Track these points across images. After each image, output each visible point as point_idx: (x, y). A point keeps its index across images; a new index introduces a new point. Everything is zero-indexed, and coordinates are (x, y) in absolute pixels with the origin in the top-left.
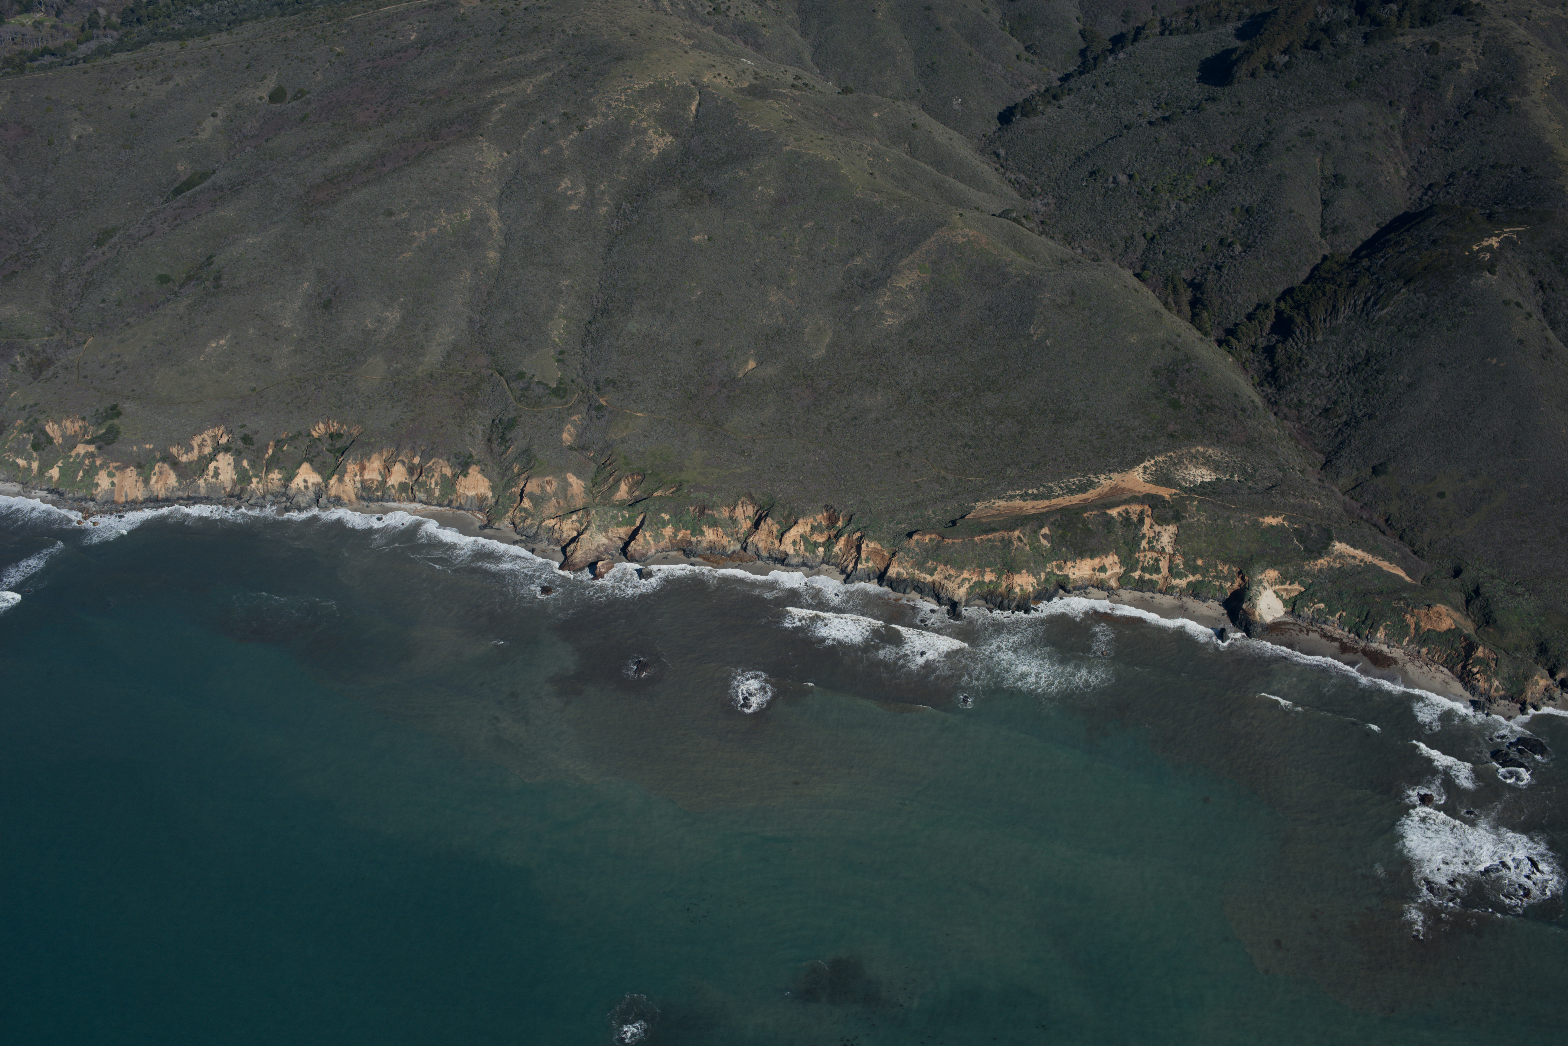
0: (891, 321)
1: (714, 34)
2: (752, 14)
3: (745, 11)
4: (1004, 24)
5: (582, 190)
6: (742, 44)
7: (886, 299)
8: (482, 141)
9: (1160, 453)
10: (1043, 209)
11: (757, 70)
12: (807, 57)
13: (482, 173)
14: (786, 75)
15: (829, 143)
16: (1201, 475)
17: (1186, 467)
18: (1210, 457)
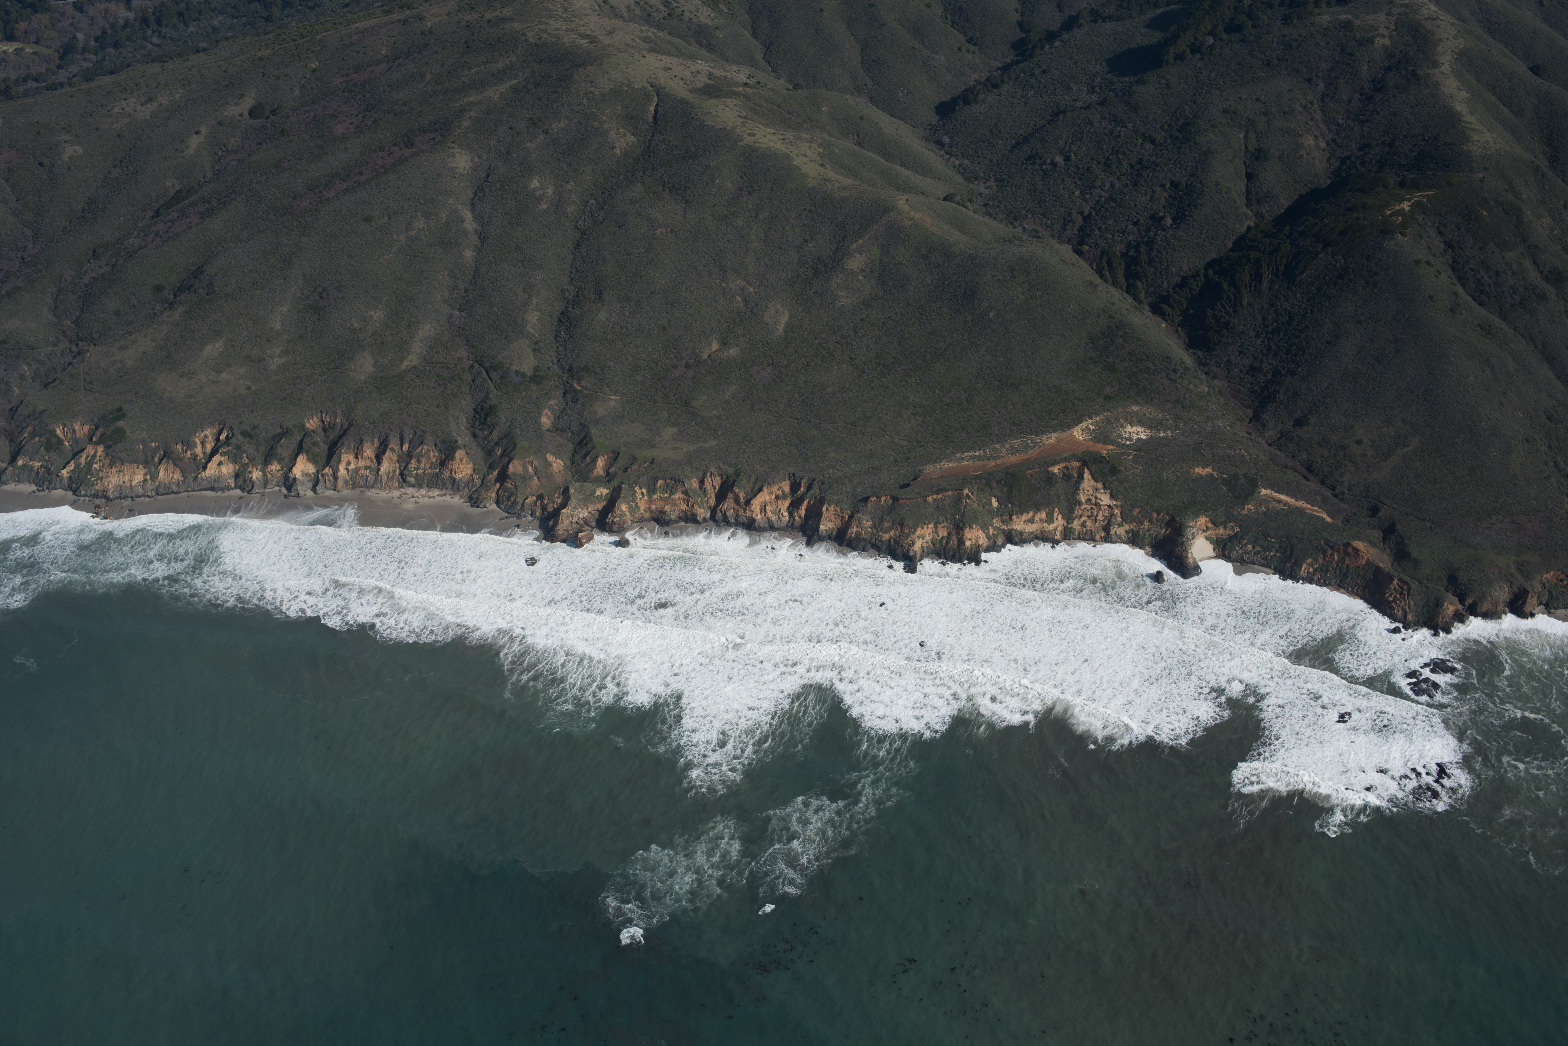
0: (844, 301)
1: (668, 37)
2: (705, 16)
3: (698, 14)
4: (947, 18)
5: (550, 190)
6: (697, 46)
7: (839, 281)
8: (453, 148)
9: (1097, 414)
10: (987, 191)
11: (710, 70)
12: (759, 56)
13: (455, 178)
14: (739, 74)
15: (781, 137)
16: (1136, 433)
17: (1122, 426)
18: (1145, 415)
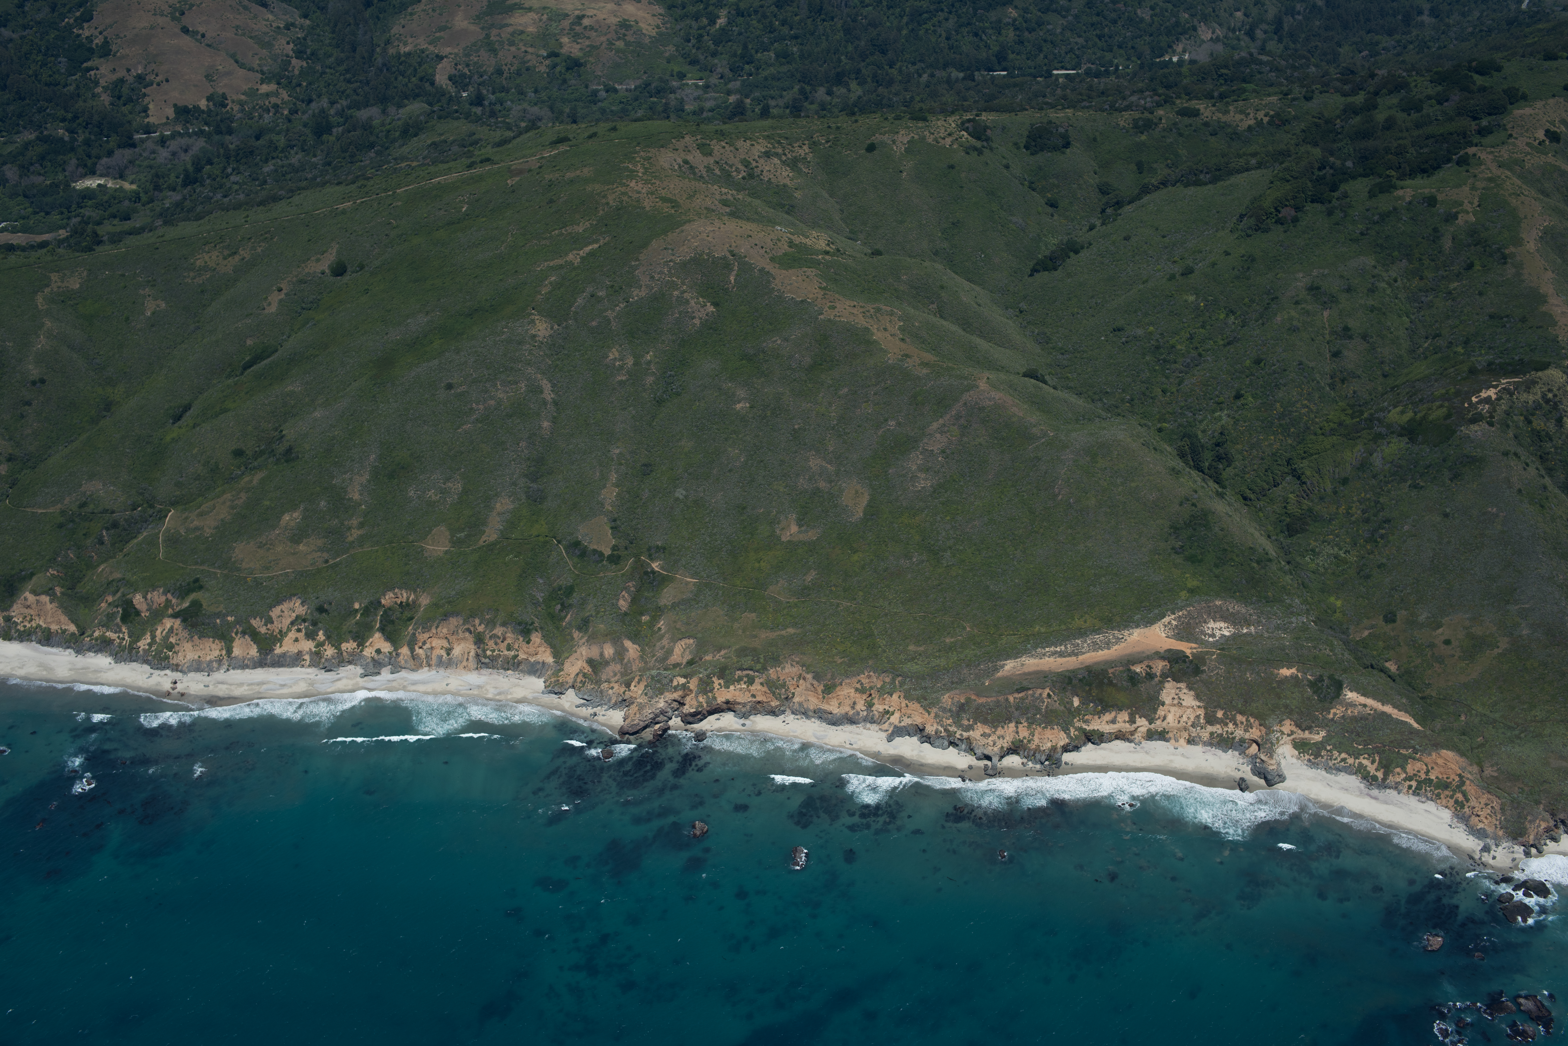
0: (924, 482)
1: (747, 199)
2: (785, 176)
4: (1024, 178)
5: (630, 361)
6: (776, 209)
7: (919, 462)
8: (533, 314)
9: (1180, 608)
11: (790, 236)
12: (837, 217)
13: (535, 345)
14: (818, 240)
15: (861, 310)
16: (1220, 629)
17: (1205, 622)
18: (1228, 610)
